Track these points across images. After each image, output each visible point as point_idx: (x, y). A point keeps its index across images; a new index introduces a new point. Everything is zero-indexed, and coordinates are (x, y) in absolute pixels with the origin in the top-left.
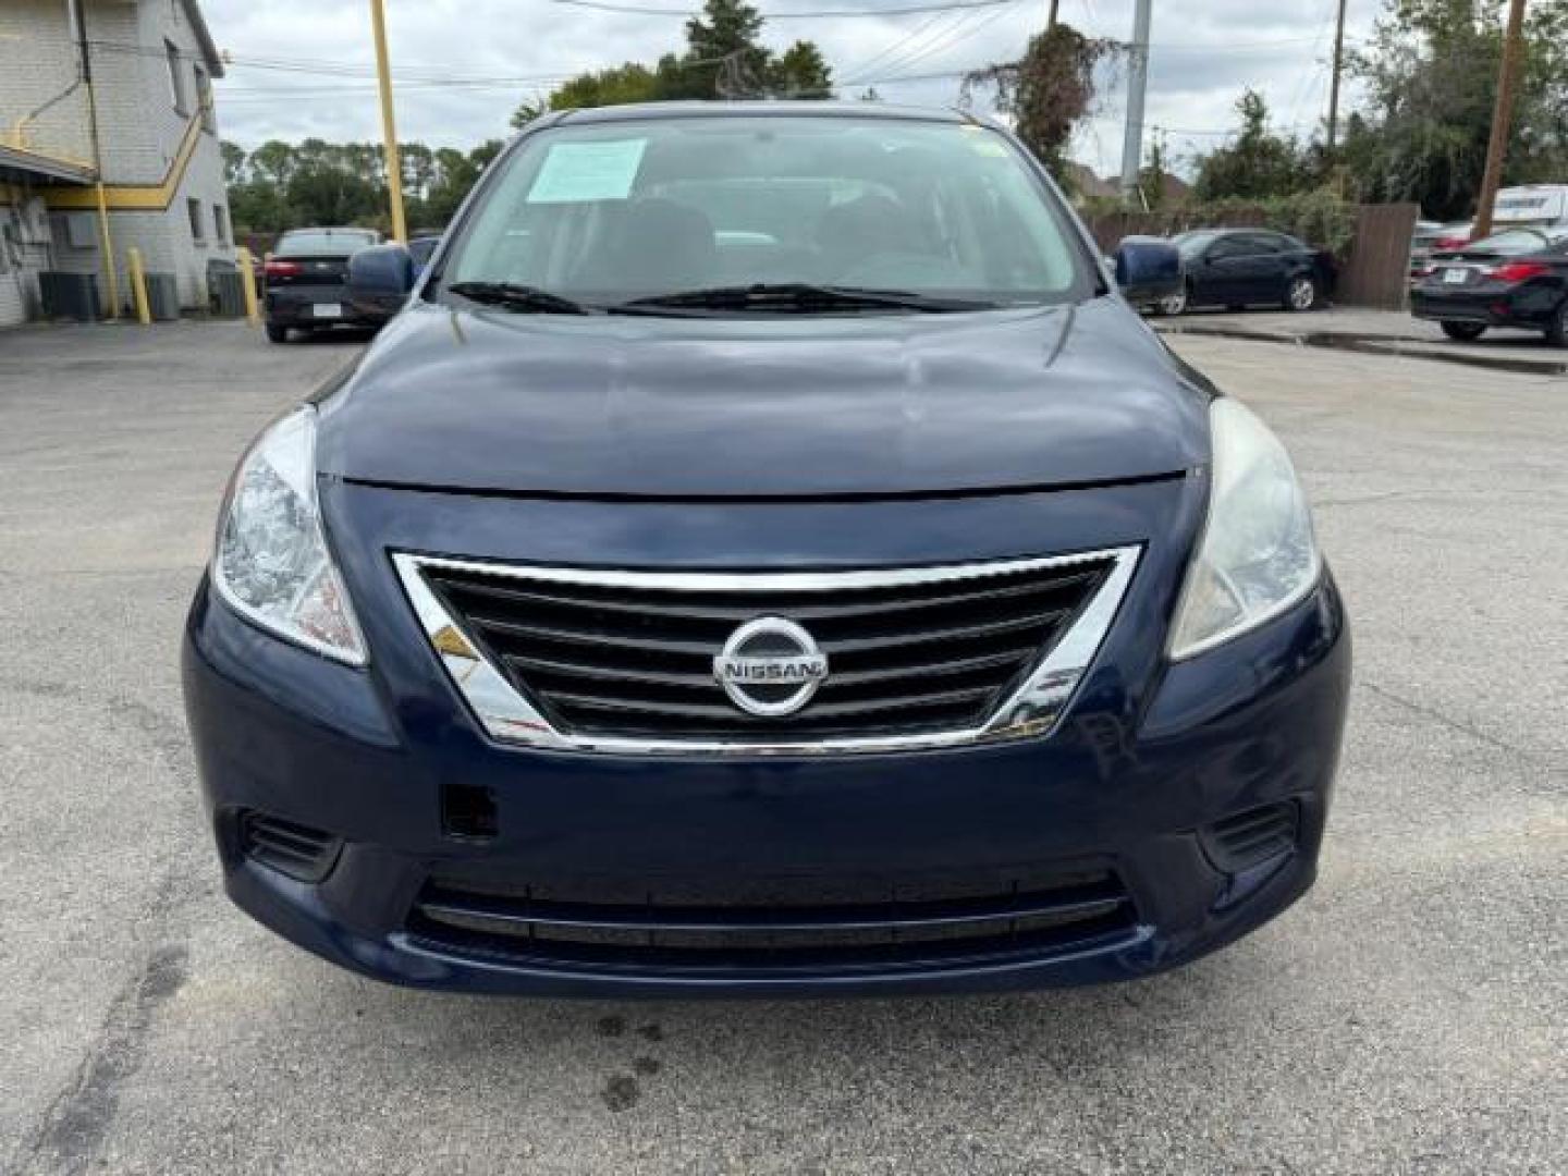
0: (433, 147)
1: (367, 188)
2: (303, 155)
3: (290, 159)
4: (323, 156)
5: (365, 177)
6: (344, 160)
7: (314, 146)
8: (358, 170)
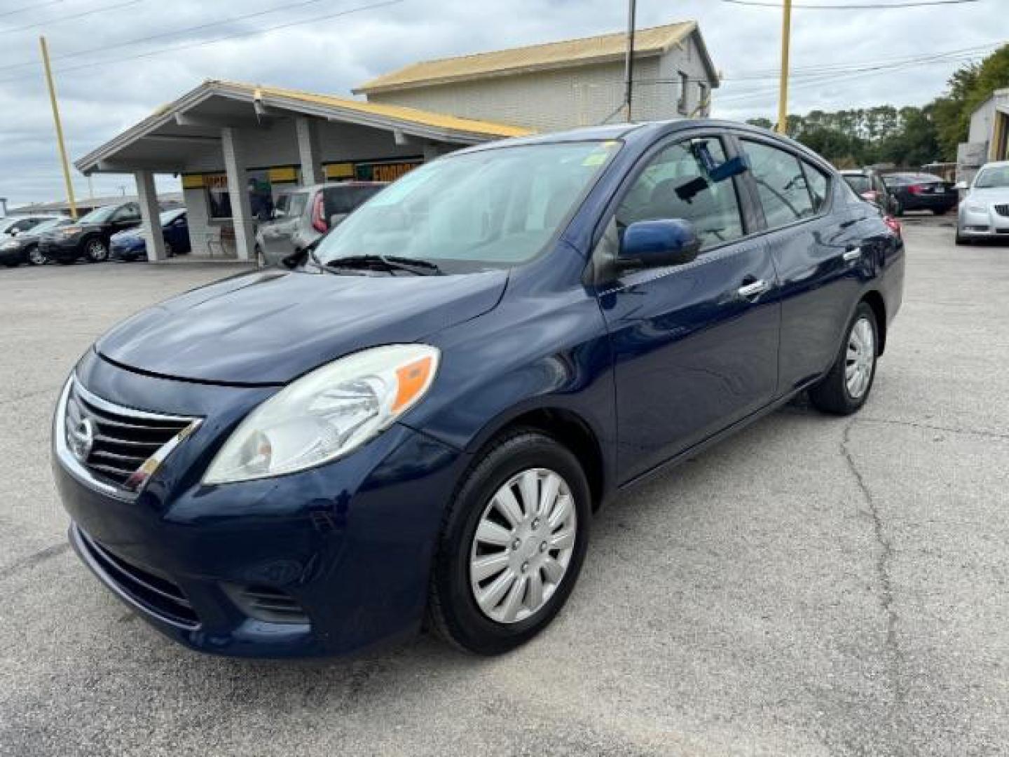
0: (898, 108)
1: (844, 139)
2: (808, 122)
3: (799, 124)
4: (821, 121)
5: (846, 132)
6: (834, 121)
7: (816, 115)
8: (842, 127)
